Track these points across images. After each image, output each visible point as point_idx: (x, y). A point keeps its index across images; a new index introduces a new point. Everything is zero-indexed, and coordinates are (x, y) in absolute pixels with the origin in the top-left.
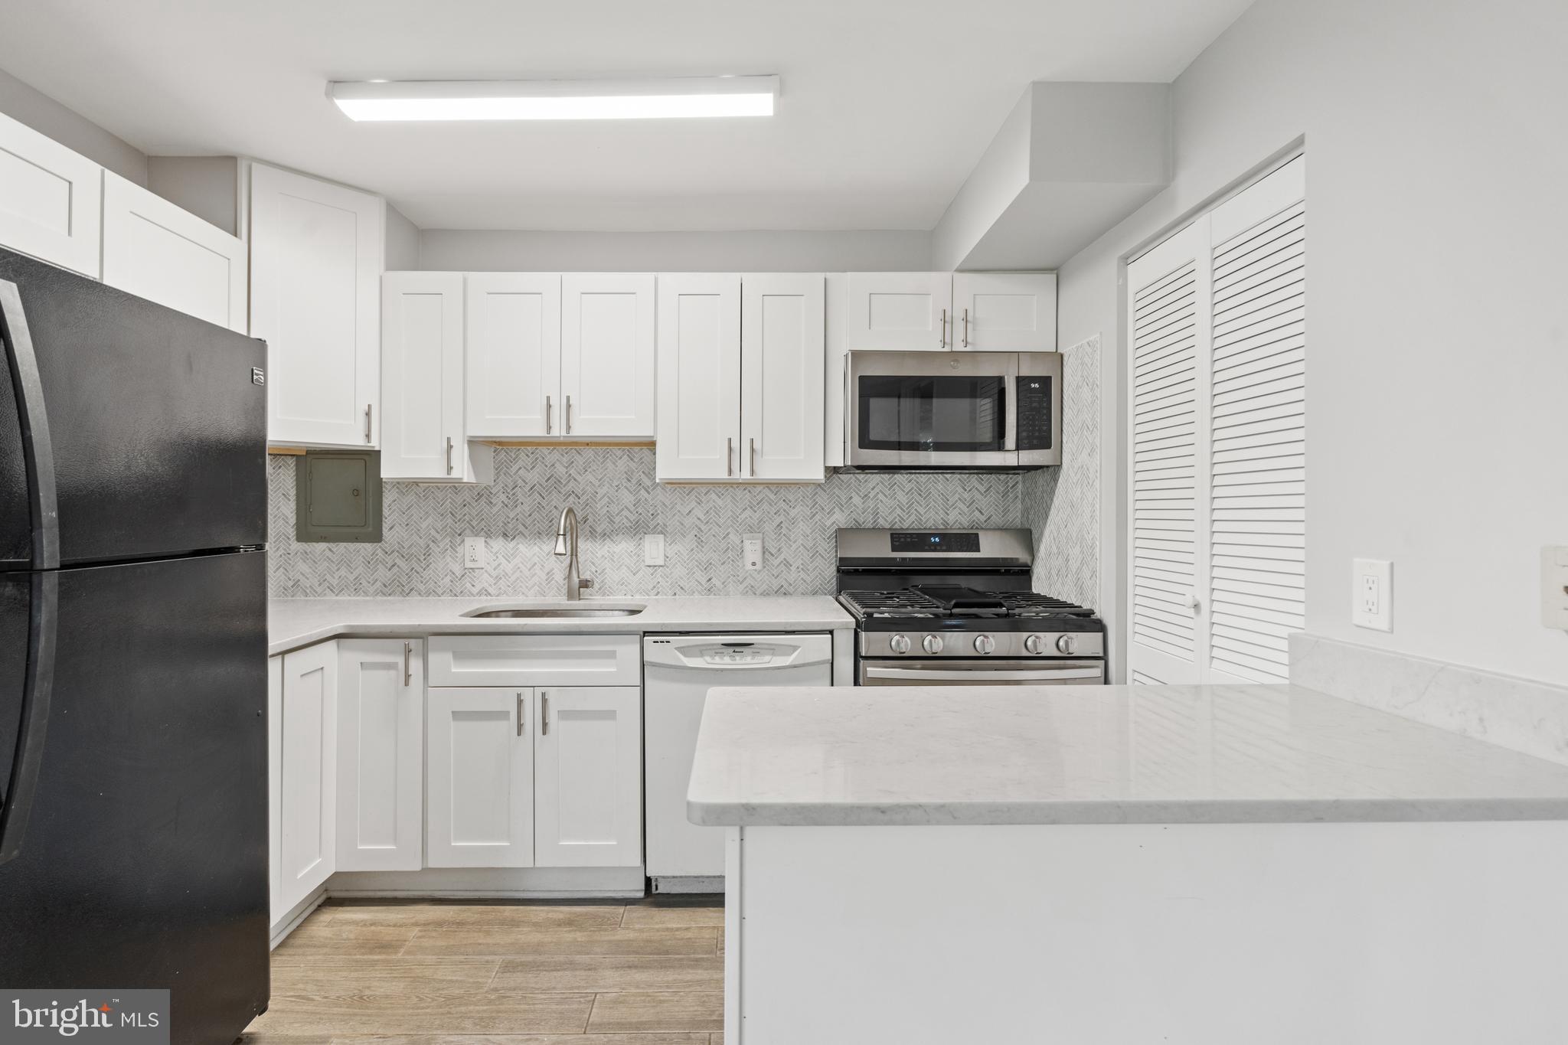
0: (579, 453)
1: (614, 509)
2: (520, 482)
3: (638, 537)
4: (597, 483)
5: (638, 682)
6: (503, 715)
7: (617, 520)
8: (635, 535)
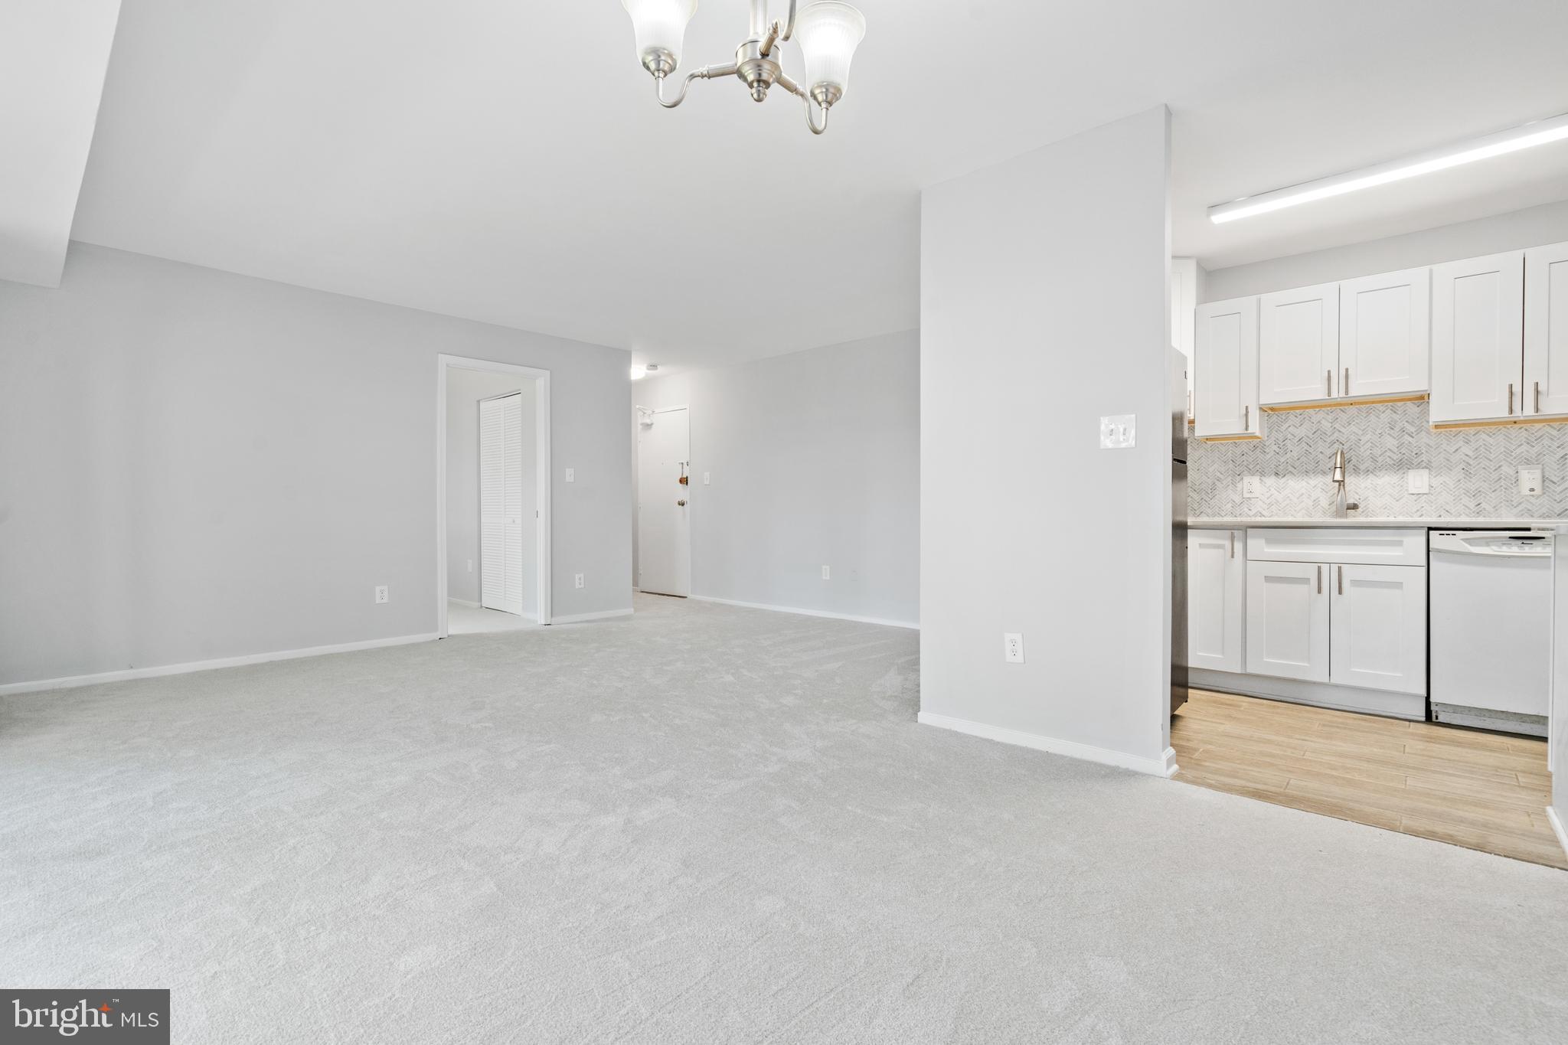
0: (1343, 412)
1: (1377, 451)
2: (1289, 436)
3: (1401, 471)
4: (1360, 432)
5: (1424, 563)
6: (1306, 581)
7: (1380, 459)
8: (1398, 470)
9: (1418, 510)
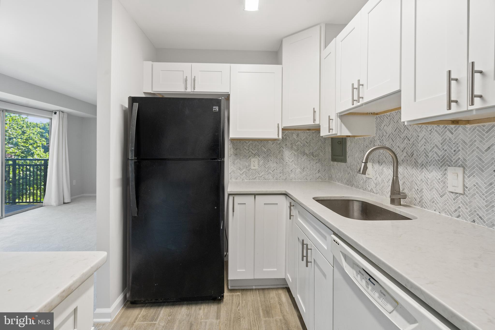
1: (429, 147)
8: (441, 167)
9: (456, 210)
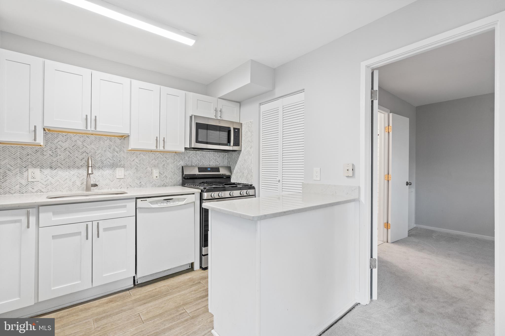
1: (103, 159)
2: (59, 147)
3: (113, 168)
4: (96, 149)
5: (135, 215)
6: (79, 233)
7: (105, 162)
9: (120, 186)
